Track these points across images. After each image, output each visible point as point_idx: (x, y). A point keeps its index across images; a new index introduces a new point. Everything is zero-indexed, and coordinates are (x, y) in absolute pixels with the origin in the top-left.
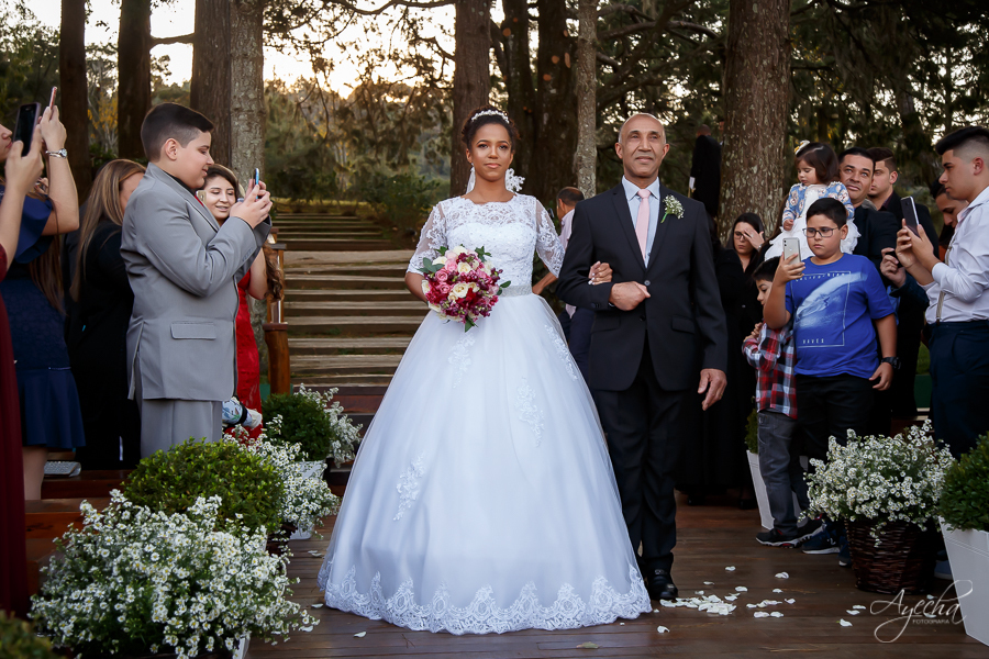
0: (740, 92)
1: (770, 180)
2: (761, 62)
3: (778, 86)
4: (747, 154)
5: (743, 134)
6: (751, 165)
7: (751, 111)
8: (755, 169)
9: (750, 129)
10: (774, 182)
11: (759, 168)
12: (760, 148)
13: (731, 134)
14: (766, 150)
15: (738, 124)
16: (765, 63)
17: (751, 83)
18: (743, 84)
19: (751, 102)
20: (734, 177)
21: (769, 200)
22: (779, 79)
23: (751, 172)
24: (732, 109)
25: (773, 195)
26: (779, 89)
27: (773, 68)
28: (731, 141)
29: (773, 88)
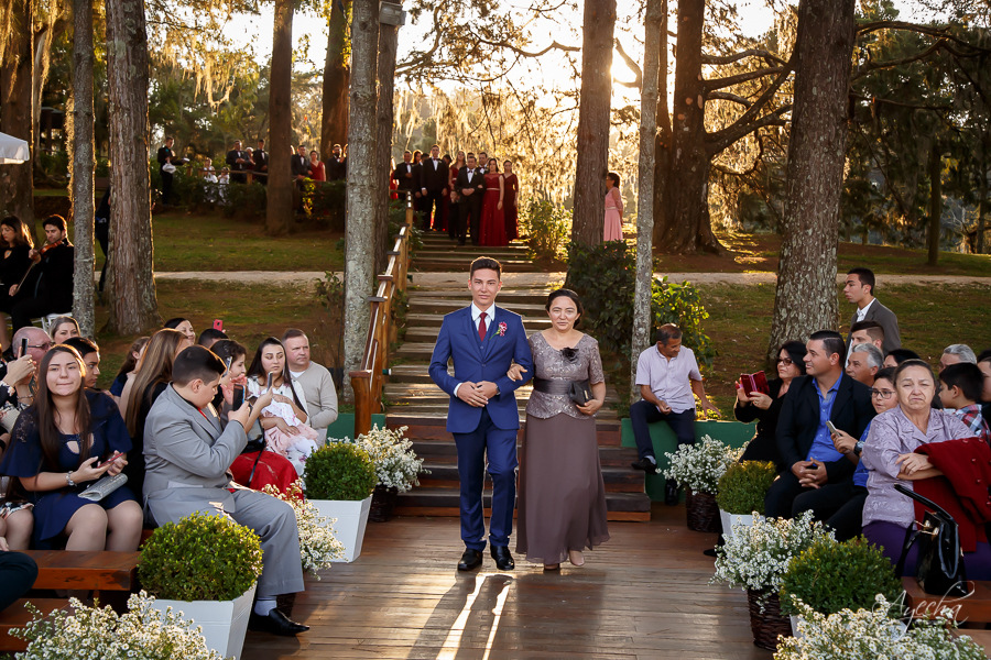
0: (800, 163)
1: (824, 241)
2: (819, 138)
3: (834, 159)
4: (803, 217)
5: (801, 201)
6: (807, 228)
7: (808, 181)
8: (810, 232)
9: (806, 196)
10: (827, 243)
11: (814, 231)
12: (816, 213)
13: (790, 200)
14: (820, 215)
15: (798, 189)
16: (822, 139)
17: (809, 156)
18: (802, 157)
19: (809, 173)
20: (791, 238)
21: (822, 259)
22: (835, 153)
23: (807, 234)
24: (792, 178)
25: (826, 254)
26: (835, 161)
27: (830, 144)
28: (790, 205)
29: (829, 161)
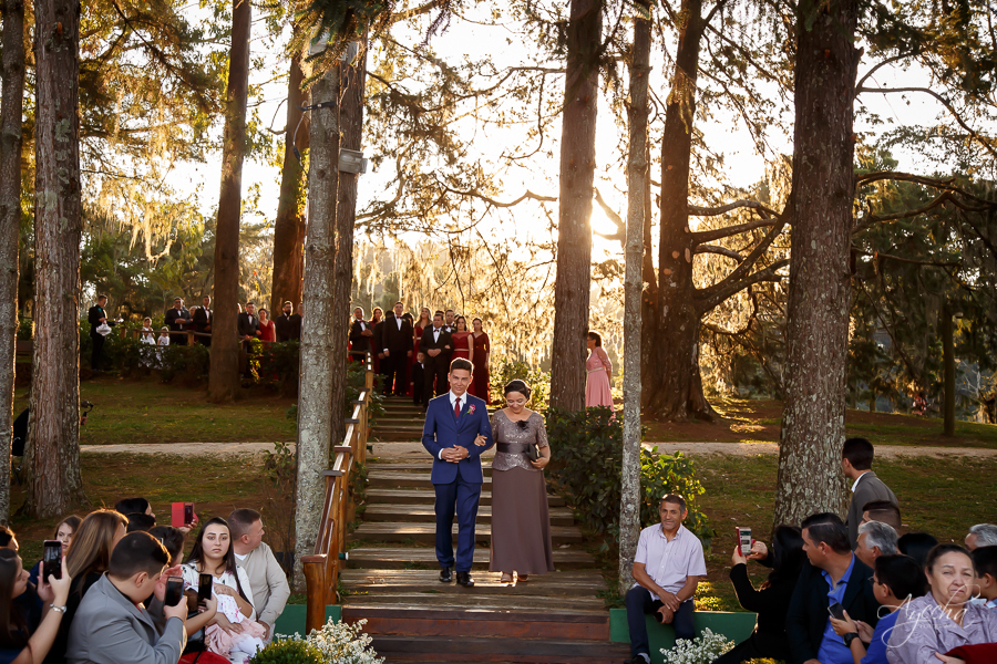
0: (800, 322)
1: (829, 408)
2: (820, 295)
3: (838, 318)
4: (806, 382)
5: (803, 363)
6: (810, 393)
7: (810, 342)
8: (814, 397)
9: (809, 358)
10: (833, 410)
11: (818, 397)
12: (820, 378)
13: (791, 362)
14: (825, 379)
15: (797, 355)
16: (823, 296)
17: (810, 314)
18: (803, 315)
19: (810, 333)
20: (794, 404)
21: (828, 428)
22: (838, 311)
23: (811, 400)
24: (792, 339)
25: (833, 423)
26: (838, 321)
27: (832, 301)
28: (791, 368)
29: (832, 321)
